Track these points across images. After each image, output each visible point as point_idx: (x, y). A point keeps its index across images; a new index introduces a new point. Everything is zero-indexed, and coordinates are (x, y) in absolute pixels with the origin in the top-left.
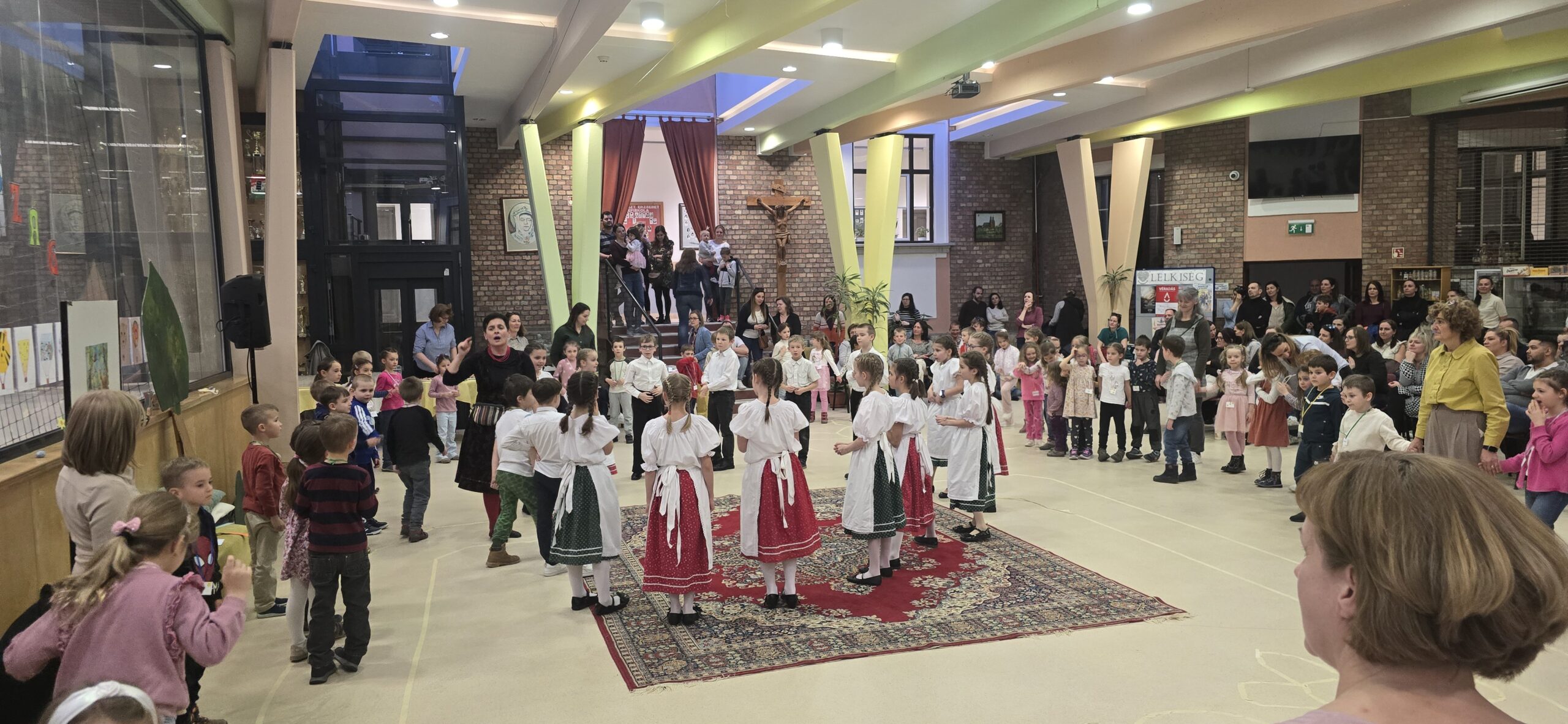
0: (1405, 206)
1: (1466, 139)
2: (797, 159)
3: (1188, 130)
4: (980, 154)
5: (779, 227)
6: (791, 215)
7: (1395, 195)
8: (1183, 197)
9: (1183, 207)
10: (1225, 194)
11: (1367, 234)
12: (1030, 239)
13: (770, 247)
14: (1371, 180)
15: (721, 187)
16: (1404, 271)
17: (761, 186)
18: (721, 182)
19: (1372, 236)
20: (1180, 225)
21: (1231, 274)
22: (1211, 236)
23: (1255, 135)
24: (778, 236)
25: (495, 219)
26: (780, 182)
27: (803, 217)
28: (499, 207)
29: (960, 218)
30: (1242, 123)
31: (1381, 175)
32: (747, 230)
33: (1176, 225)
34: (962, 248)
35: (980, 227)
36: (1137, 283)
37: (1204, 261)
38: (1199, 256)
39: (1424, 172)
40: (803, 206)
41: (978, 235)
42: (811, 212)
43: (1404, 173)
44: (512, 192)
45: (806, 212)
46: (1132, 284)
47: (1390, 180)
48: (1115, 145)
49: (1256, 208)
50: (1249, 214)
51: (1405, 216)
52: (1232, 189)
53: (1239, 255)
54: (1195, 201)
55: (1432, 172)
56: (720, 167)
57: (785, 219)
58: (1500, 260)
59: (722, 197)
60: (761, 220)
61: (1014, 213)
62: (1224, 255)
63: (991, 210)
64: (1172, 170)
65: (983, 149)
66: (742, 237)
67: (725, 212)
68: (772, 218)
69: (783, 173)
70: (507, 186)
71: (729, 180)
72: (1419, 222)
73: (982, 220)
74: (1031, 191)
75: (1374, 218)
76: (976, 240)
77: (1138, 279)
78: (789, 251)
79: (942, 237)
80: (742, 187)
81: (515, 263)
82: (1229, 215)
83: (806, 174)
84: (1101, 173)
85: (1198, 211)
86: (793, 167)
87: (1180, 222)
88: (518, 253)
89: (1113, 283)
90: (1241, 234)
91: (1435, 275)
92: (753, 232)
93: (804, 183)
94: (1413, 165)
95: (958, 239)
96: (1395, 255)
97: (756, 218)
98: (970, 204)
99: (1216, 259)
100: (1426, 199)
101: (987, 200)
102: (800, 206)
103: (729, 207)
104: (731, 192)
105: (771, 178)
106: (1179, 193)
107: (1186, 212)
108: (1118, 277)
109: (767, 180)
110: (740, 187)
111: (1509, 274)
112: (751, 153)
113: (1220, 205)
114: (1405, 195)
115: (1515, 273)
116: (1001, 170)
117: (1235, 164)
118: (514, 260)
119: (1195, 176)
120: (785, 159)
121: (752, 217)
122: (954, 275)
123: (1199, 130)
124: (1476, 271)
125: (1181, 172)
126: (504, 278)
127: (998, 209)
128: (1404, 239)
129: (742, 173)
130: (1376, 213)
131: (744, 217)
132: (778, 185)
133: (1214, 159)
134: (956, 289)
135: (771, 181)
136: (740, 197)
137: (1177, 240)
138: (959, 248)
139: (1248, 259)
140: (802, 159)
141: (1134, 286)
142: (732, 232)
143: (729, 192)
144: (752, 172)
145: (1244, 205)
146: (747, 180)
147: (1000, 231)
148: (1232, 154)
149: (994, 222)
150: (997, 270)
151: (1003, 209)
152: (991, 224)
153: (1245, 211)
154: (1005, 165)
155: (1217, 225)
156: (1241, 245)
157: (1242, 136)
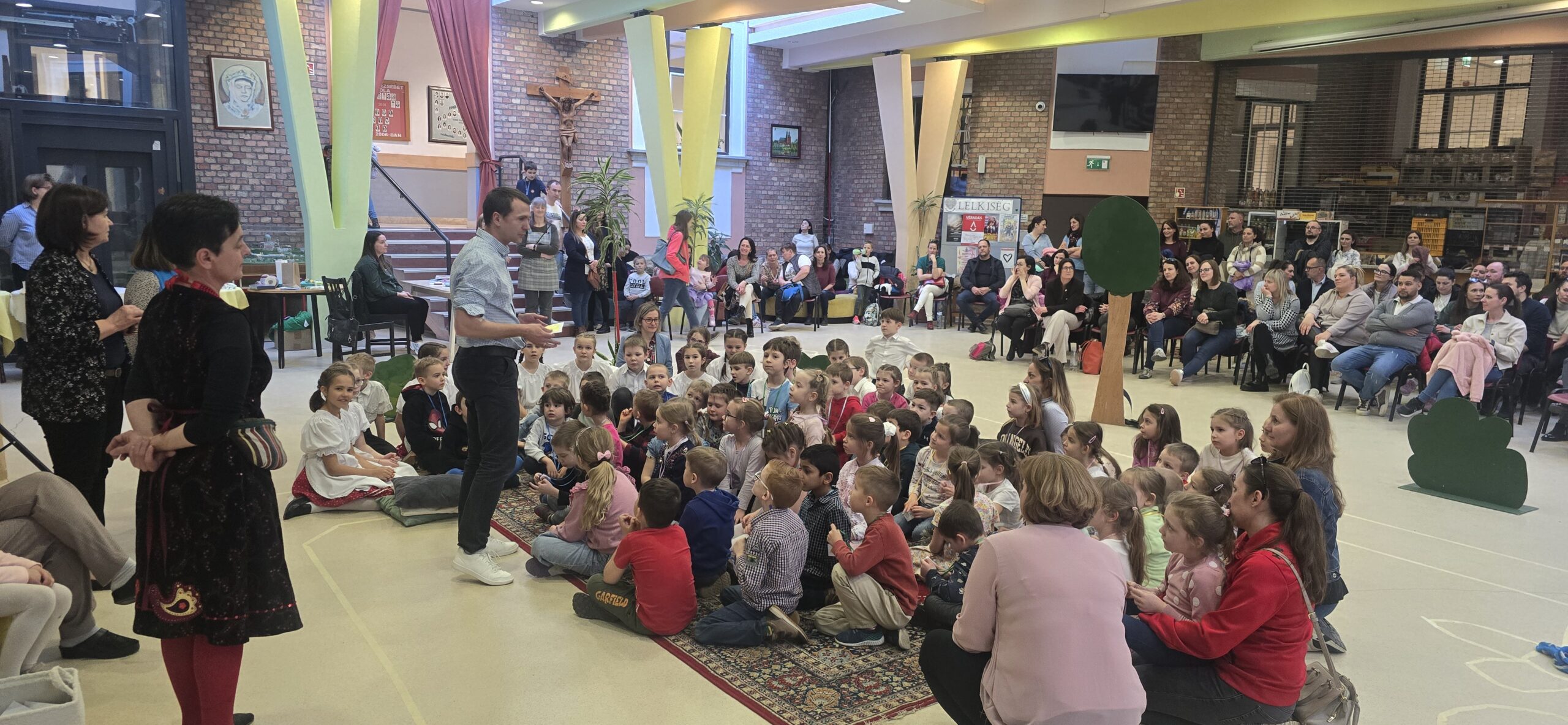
0: (1189, 148)
1: (1244, 88)
2: (585, 45)
3: (997, 56)
4: (779, 63)
5: (565, 123)
6: (577, 110)
7: (1181, 137)
8: (989, 125)
9: (988, 135)
10: (1029, 124)
11: (1155, 173)
12: (824, 158)
13: (553, 145)
14: (1162, 121)
15: (496, 69)
16: (1188, 210)
17: (544, 72)
18: (496, 63)
19: (1159, 176)
20: (984, 153)
21: (1031, 205)
22: (1014, 166)
23: (1062, 67)
24: (562, 133)
25: (201, 83)
26: (566, 70)
27: (591, 114)
28: (206, 68)
29: (756, 130)
30: (1051, 53)
31: (1171, 116)
32: (526, 123)
33: (981, 153)
34: (757, 164)
35: (776, 141)
36: (945, 211)
37: (1006, 192)
38: (1002, 186)
39: (1207, 117)
40: (592, 101)
41: (774, 153)
42: (602, 109)
43: (1190, 116)
44: (224, 49)
45: (595, 108)
46: (939, 211)
47: (1178, 122)
48: (928, 65)
49: (1059, 141)
50: (1052, 147)
51: (1187, 158)
52: (1037, 119)
53: (1040, 187)
54: (1000, 130)
55: (1213, 119)
56: (496, 45)
57: (572, 114)
59: (497, 81)
60: (542, 112)
61: (809, 130)
62: (1025, 187)
63: (788, 124)
64: (979, 96)
65: (781, 57)
66: (521, 131)
67: (500, 100)
68: (556, 110)
69: (569, 60)
70: (218, 42)
71: (506, 62)
72: (1199, 164)
73: (779, 134)
74: (824, 108)
75: (1162, 158)
76: (773, 156)
77: (945, 206)
78: (574, 152)
79: (737, 148)
80: (521, 72)
81: (229, 142)
82: (1032, 146)
83: (595, 63)
84: (918, 95)
85: (1002, 140)
86: (581, 54)
87: (985, 150)
88: (233, 130)
89: (922, 208)
90: (1042, 166)
92: (534, 126)
93: (592, 74)
94: (1198, 109)
95: (754, 153)
96: (1177, 195)
97: (537, 109)
98: (767, 116)
99: (1018, 190)
100: (1206, 143)
101: (784, 113)
102: (588, 101)
103: (505, 94)
104: (508, 77)
105: (556, 64)
106: (985, 121)
107: (991, 141)
108: (928, 203)
109: (550, 66)
110: (518, 72)
111: (1282, 217)
112: (532, 32)
113: (1024, 135)
114: (1189, 137)
115: (1288, 217)
116: (798, 81)
117: (1044, 95)
118: (228, 139)
119: (1002, 104)
120: (571, 43)
121: (532, 109)
122: (749, 192)
123: (1008, 56)
125: (988, 99)
126: (213, 161)
127: (794, 124)
128: (1185, 180)
129: (522, 54)
130: (1164, 153)
131: (523, 108)
132: (564, 74)
133: (1021, 88)
134: (751, 208)
135: (555, 68)
136: (518, 84)
137: (981, 170)
138: (755, 163)
139: (1046, 192)
140: (590, 46)
141: (941, 214)
142: (509, 125)
143: (504, 76)
144: (533, 55)
145: (1048, 137)
146: (527, 64)
147: (795, 148)
148: (1039, 85)
149: (789, 138)
150: (791, 189)
151: (799, 125)
152: (786, 140)
153: (1047, 143)
154: (803, 77)
155: (1020, 156)
156: (1041, 177)
157: (1049, 67)
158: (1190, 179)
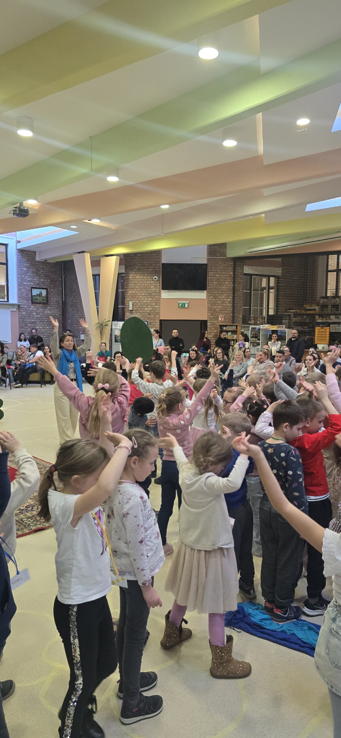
0: (224, 297)
1: (247, 270)
3: (135, 254)
4: (34, 258)
7: (220, 292)
8: (133, 287)
9: (133, 292)
10: (152, 287)
11: (210, 309)
12: (61, 304)
14: (211, 285)
16: (224, 326)
19: (211, 310)
20: (132, 301)
22: (146, 306)
23: (165, 260)
29: (23, 290)
30: (158, 253)
31: (215, 283)
33: (130, 301)
34: (25, 306)
35: (34, 296)
36: (113, 328)
38: (140, 316)
39: (231, 283)
41: (34, 301)
43: (224, 283)
46: (110, 328)
47: (218, 285)
48: (101, 258)
49: (165, 295)
50: (162, 297)
51: (223, 302)
52: (155, 285)
53: (158, 316)
54: (138, 290)
55: (234, 284)
58: (258, 322)
61: (52, 290)
62: (151, 316)
63: (41, 287)
64: (128, 274)
65: (35, 255)
72: (229, 305)
73: (35, 292)
74: (61, 280)
75: (212, 302)
76: (33, 303)
77: (113, 326)
79: (14, 299)
82: (153, 297)
84: (95, 273)
85: (140, 294)
87: (132, 299)
89: (101, 327)
90: (158, 306)
91: (235, 328)
94: (227, 279)
95: (23, 301)
96: (220, 319)
98: (29, 283)
99: (148, 318)
100: (232, 295)
101: (38, 282)
106: (131, 285)
107: (135, 295)
108: (104, 324)
111: (263, 328)
113: (149, 292)
114: (224, 292)
115: (265, 328)
116: (45, 267)
117: (156, 273)
119: (138, 277)
122: (21, 320)
123: (140, 255)
124: (250, 326)
125: (132, 275)
127: (44, 287)
128: (223, 312)
130: (213, 300)
133: (147, 270)
134: (22, 328)
137: (131, 308)
138: (23, 306)
139: (161, 318)
141: (111, 329)
145: (160, 293)
147: (45, 299)
148: (154, 268)
149: (42, 294)
150: (44, 318)
151: (47, 287)
152: (40, 295)
153: (160, 295)
154: (47, 264)
155: (148, 302)
156: (158, 312)
157: (159, 260)
158: (226, 312)
